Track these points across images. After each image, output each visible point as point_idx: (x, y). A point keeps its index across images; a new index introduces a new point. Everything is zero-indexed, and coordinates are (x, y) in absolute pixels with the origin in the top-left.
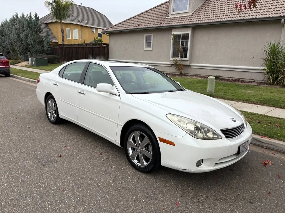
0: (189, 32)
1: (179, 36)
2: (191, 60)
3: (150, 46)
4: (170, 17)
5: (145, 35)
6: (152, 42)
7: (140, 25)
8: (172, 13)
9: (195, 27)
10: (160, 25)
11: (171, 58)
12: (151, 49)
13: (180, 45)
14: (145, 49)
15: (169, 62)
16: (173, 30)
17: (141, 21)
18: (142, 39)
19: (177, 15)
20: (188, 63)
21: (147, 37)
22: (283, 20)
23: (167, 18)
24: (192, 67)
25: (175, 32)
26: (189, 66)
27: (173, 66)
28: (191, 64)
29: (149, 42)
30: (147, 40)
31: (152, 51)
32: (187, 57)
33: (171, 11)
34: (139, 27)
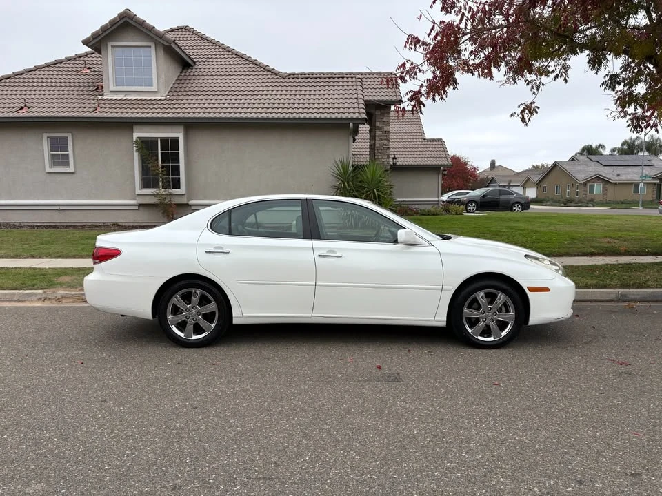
0: (178, 134)
1: (153, 141)
2: (190, 193)
3: (67, 164)
4: (107, 96)
5: (45, 136)
6: (70, 152)
7: (22, 108)
8: (112, 88)
9: (191, 125)
10: (91, 115)
11: (138, 191)
12: (71, 169)
13: (160, 163)
14: (48, 170)
15: (135, 199)
16: (135, 128)
17: (25, 99)
18: (42, 144)
19: (126, 93)
20: (184, 201)
21: (53, 141)
22: (351, 125)
23: (100, 97)
24: (193, 208)
25: (138, 134)
26: (187, 205)
27: (141, 208)
28: (192, 202)
29: (59, 153)
30: (53, 149)
31: (75, 175)
32: (179, 188)
33: (110, 84)
34: (23, 114)
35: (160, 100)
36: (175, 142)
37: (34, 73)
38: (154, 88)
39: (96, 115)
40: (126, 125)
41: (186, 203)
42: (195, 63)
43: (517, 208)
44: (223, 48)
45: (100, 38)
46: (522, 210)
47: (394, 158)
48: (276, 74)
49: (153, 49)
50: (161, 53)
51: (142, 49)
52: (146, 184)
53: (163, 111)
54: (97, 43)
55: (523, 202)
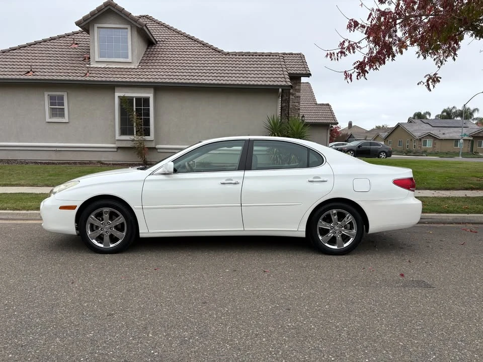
0: (150, 94)
1: (130, 100)
2: (157, 140)
3: (62, 115)
4: (93, 65)
5: (46, 94)
6: (66, 107)
7: (29, 72)
8: (97, 59)
9: (159, 88)
10: (83, 79)
11: (118, 137)
12: (66, 120)
14: (48, 120)
15: (115, 144)
16: (116, 89)
17: (31, 66)
18: (44, 100)
19: (108, 63)
20: (152, 145)
21: (52, 98)
22: (280, 90)
23: (88, 66)
24: (159, 151)
25: (118, 94)
26: (155, 149)
27: (119, 150)
28: (158, 146)
29: (57, 107)
30: (52, 104)
31: (68, 125)
32: (149, 135)
33: (96, 56)
34: (30, 76)
35: (134, 68)
36: (147, 100)
37: (35, 46)
38: (129, 60)
39: (88, 79)
40: (109, 87)
41: (154, 146)
42: (156, 42)
43: (383, 155)
44: (176, 32)
45: (89, 21)
46: (386, 157)
47: (303, 117)
48: (219, 52)
49: (129, 30)
50: (135, 33)
51: (121, 30)
52: (123, 132)
53: (138, 76)
54: (87, 24)
55: (387, 151)
